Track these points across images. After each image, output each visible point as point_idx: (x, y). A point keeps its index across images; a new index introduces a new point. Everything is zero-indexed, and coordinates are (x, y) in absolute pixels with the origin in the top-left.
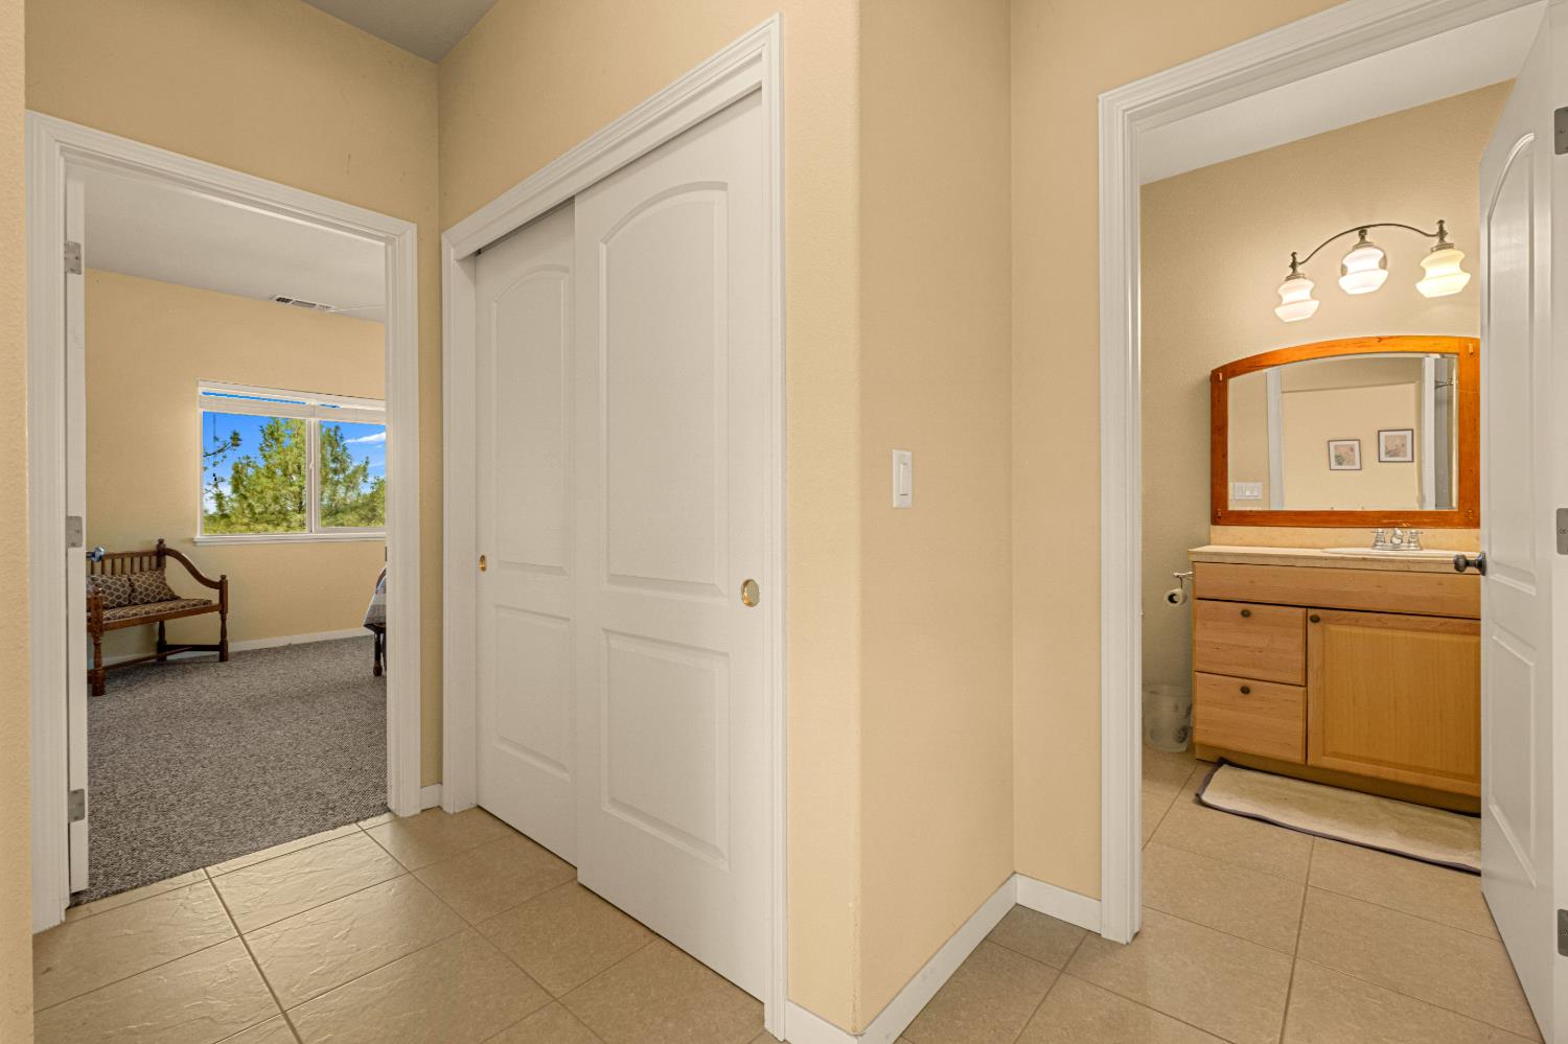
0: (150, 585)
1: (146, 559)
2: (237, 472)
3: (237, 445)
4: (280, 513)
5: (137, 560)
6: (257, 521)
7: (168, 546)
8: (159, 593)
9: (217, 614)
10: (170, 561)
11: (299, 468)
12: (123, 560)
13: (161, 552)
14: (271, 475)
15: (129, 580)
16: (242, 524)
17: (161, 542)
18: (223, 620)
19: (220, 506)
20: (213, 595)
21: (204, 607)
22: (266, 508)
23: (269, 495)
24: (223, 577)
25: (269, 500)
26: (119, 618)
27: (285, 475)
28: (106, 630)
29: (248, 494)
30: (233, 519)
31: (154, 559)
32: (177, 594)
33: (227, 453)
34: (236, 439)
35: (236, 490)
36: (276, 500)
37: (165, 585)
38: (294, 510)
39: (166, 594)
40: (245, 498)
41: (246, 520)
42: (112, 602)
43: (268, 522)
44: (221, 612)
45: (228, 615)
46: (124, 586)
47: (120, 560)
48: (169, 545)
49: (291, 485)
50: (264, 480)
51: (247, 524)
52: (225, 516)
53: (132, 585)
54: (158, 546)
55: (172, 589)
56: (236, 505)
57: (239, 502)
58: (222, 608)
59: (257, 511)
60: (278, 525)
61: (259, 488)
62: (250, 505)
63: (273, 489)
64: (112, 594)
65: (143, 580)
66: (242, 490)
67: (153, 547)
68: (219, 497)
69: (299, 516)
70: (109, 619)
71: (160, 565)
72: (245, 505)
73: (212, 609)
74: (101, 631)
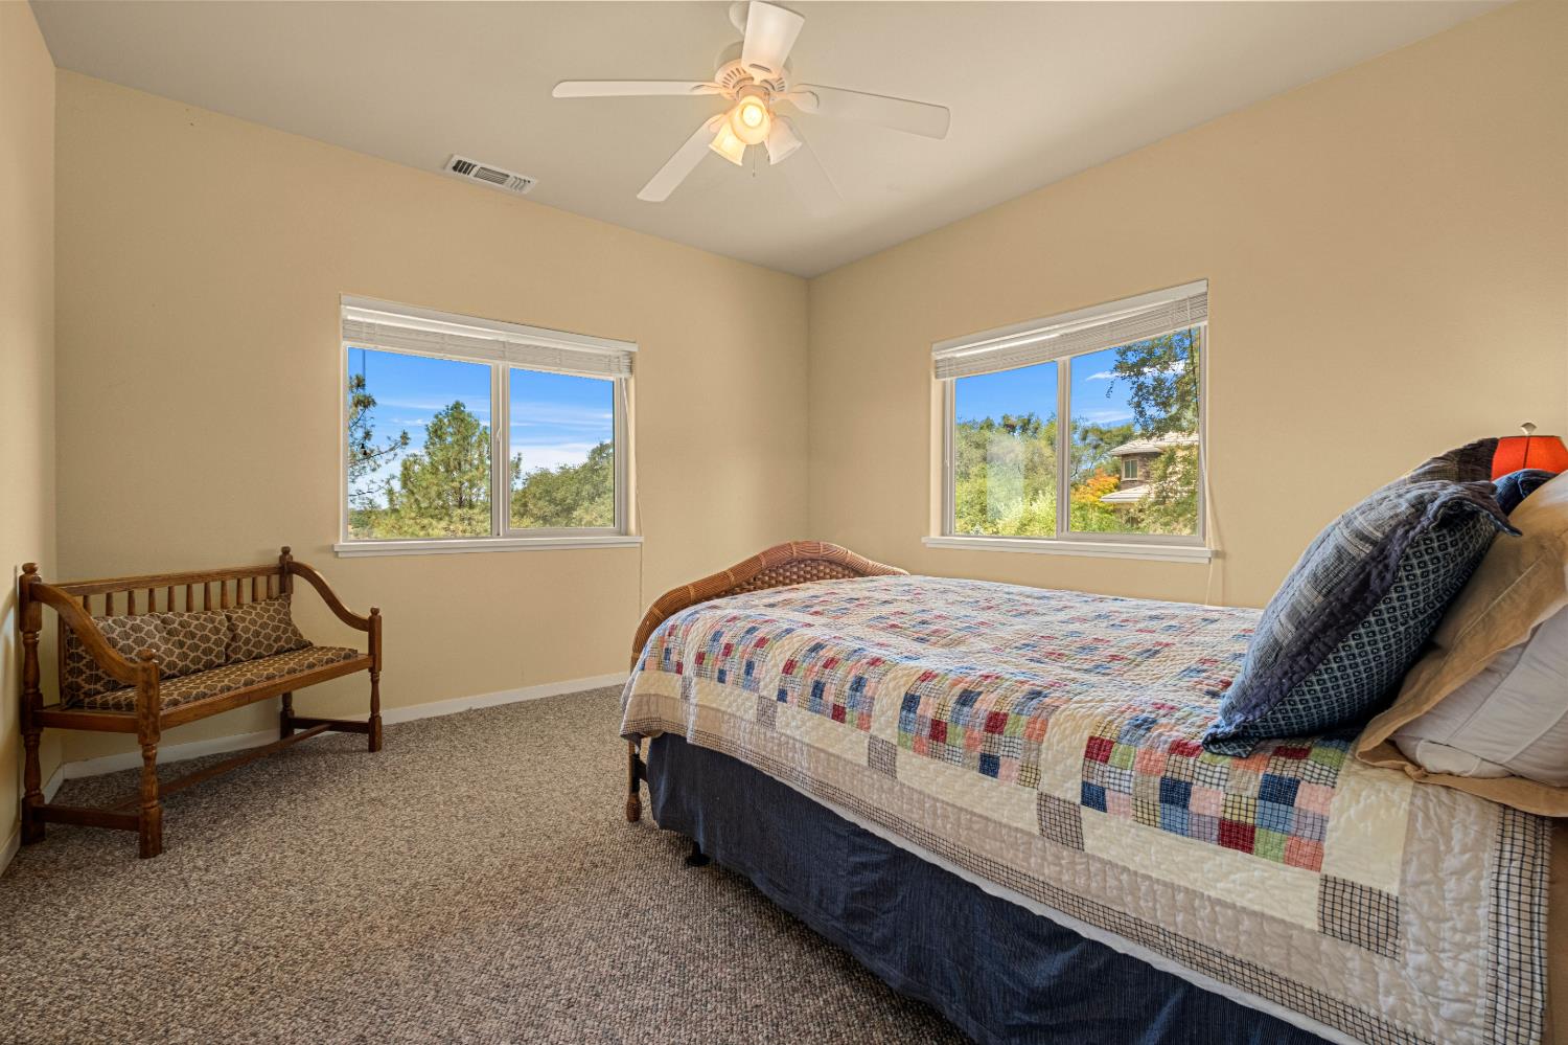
0: (264, 626)
1: (262, 581)
2: (406, 469)
3: (406, 444)
4: (442, 507)
5: (247, 583)
6: (422, 515)
7: (295, 560)
8: (278, 639)
9: (365, 674)
10: (300, 585)
11: (459, 464)
12: (223, 584)
13: (287, 569)
14: (435, 472)
15: (229, 618)
16: (410, 519)
17: (286, 551)
18: (375, 682)
19: (391, 501)
20: (359, 641)
21: (346, 663)
22: (431, 503)
23: (433, 491)
24: (375, 612)
25: (433, 494)
26: (197, 698)
27: (447, 471)
28: (166, 727)
29: (415, 491)
30: (403, 513)
31: (275, 580)
32: (307, 637)
33: (398, 451)
34: (405, 438)
35: (404, 485)
36: (439, 495)
37: (289, 623)
38: (455, 505)
39: (288, 641)
40: (413, 493)
41: (413, 515)
42: (196, 660)
43: (432, 517)
44: (372, 670)
45: (382, 674)
46: (217, 631)
47: (219, 583)
48: (298, 557)
49: (452, 481)
50: (428, 476)
51: (414, 519)
52: (395, 511)
53: (232, 628)
54: (281, 558)
55: (301, 631)
56: (405, 500)
57: (408, 497)
58: (373, 663)
59: (423, 505)
60: (441, 519)
61: (424, 484)
62: (416, 500)
63: (437, 485)
64: (197, 647)
65: (252, 619)
66: (410, 485)
67: (273, 559)
68: (390, 492)
69: (459, 511)
70: (175, 703)
71: (286, 589)
72: (413, 500)
73: (356, 667)
74: (156, 732)
